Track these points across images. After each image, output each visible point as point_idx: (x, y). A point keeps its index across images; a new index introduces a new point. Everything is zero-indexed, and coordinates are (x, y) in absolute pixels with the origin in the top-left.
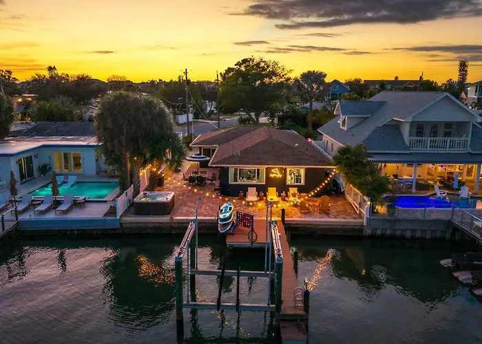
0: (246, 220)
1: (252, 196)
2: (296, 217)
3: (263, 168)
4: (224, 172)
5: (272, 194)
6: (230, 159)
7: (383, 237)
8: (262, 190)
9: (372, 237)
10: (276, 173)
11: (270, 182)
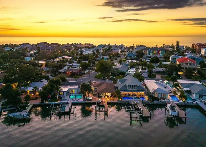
0: (102, 102)
1: (103, 98)
2: (109, 101)
3: (105, 93)
4: (99, 94)
5: (106, 97)
6: (100, 92)
7: (120, 103)
8: (105, 96)
9: (119, 103)
10: (107, 94)
11: (106, 95)
